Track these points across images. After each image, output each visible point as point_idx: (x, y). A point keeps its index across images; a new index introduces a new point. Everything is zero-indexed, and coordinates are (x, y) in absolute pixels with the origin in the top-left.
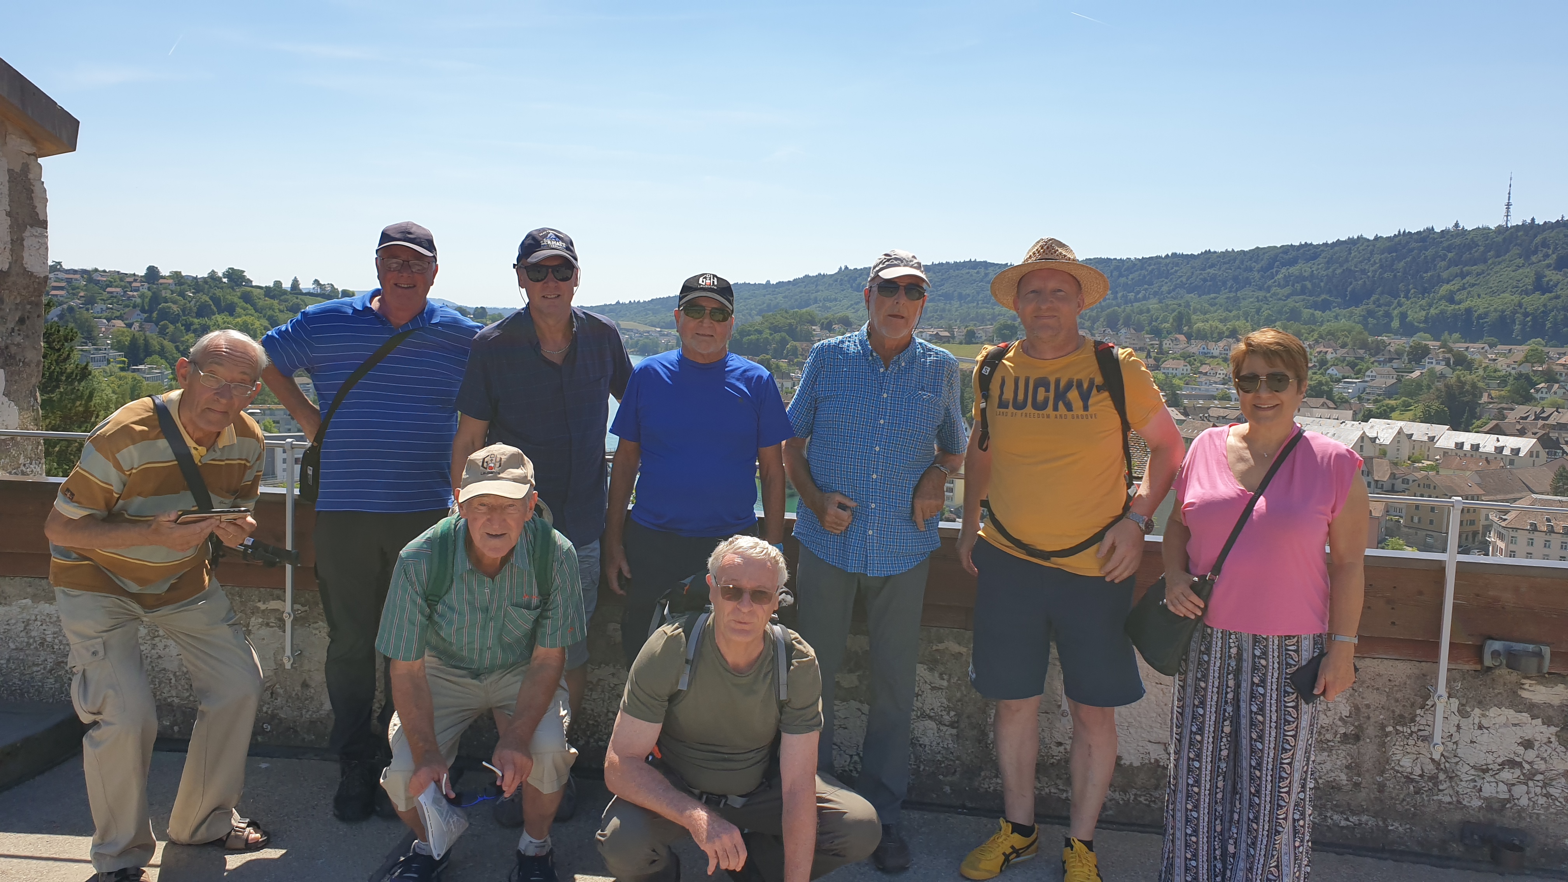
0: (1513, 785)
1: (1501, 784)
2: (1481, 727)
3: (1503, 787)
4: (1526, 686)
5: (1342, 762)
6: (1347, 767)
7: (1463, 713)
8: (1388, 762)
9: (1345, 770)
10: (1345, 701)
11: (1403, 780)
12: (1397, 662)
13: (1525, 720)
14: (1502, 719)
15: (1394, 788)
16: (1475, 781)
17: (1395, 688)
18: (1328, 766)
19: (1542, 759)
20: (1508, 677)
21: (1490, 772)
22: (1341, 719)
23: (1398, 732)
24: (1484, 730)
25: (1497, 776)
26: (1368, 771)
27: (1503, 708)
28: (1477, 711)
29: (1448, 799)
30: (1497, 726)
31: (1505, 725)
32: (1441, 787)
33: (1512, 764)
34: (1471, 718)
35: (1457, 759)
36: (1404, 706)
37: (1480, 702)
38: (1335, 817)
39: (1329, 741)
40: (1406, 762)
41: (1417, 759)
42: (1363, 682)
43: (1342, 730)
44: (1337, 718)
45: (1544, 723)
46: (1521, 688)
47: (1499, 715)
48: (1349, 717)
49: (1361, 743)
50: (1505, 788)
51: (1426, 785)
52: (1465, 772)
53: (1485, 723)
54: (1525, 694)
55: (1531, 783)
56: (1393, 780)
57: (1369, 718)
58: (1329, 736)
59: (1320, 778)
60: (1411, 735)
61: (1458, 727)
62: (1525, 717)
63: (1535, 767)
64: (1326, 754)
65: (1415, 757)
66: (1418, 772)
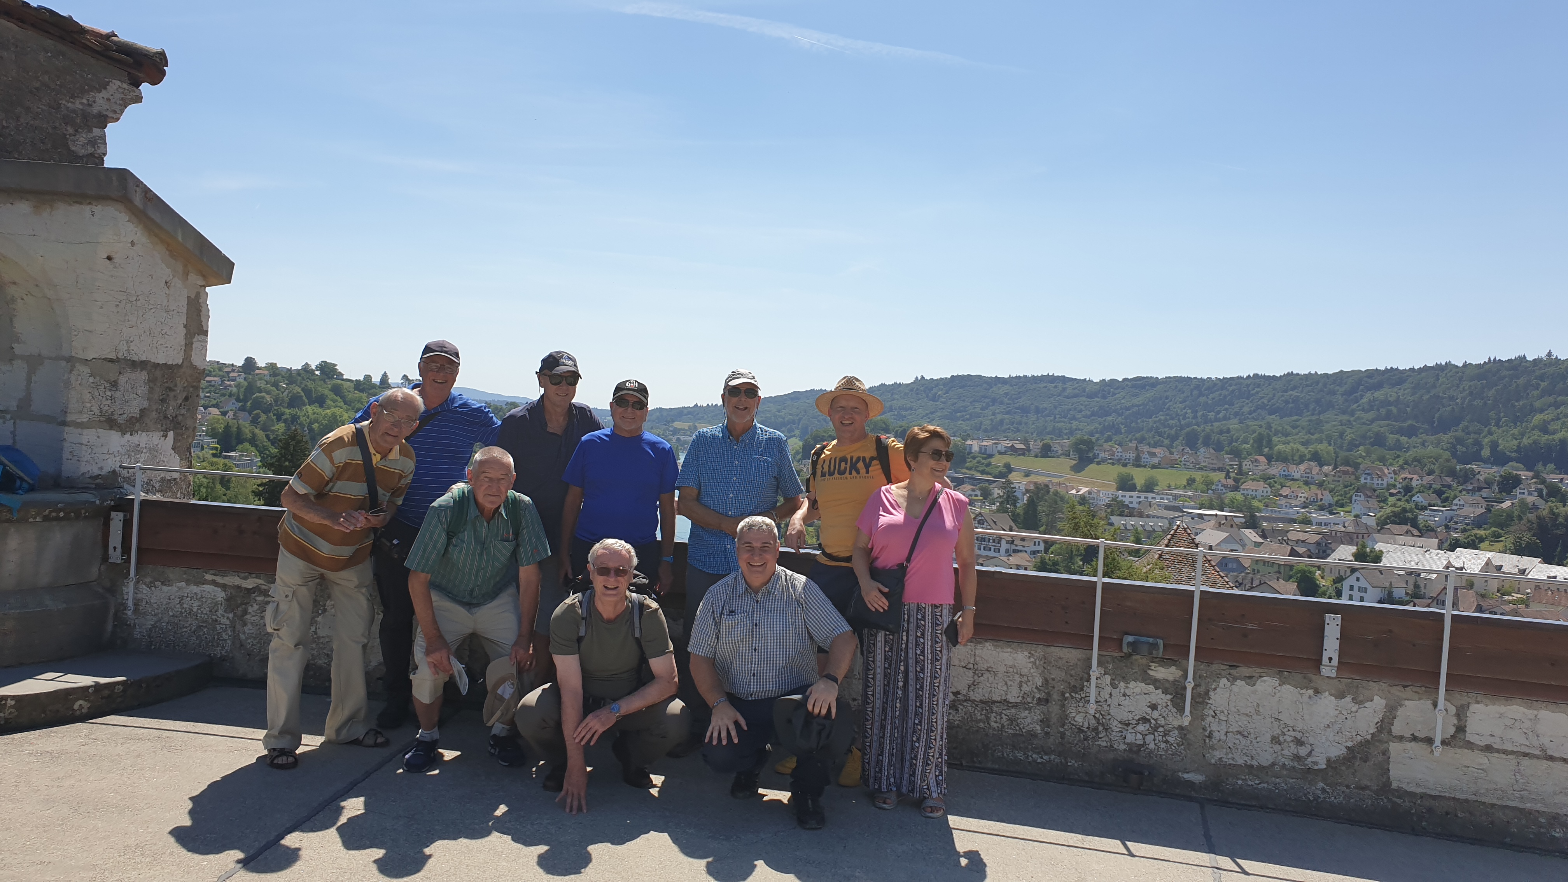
0: (1146, 735)
1: (1138, 734)
2: (1124, 695)
3: (1139, 736)
4: (1153, 668)
5: (1038, 717)
6: (1041, 721)
7: (1114, 685)
8: (1067, 717)
9: (1040, 723)
10: (1039, 676)
11: (1076, 730)
12: (1071, 649)
13: (1151, 690)
14: (1138, 690)
15: (1071, 736)
16: (1122, 732)
17: (1071, 667)
18: (1029, 720)
19: (1163, 717)
20: (1140, 661)
21: (1131, 725)
22: (1037, 688)
23: (1072, 697)
24: (1127, 697)
25: (1135, 729)
26: (1054, 724)
27: (1138, 682)
28: (1122, 684)
29: (1104, 744)
30: (1135, 694)
31: (1140, 694)
32: (1100, 736)
33: (1145, 720)
34: (1118, 689)
35: (1110, 717)
36: (1076, 680)
37: (1123, 678)
38: (1034, 756)
40: (1079, 719)
41: (1086, 716)
43: (1038, 696)
44: (1034, 687)
45: (1163, 693)
46: (1149, 669)
47: (1136, 687)
48: (1042, 686)
49: (1050, 704)
50: (1141, 737)
51: (1091, 734)
52: (1115, 725)
53: (1128, 692)
54: (1151, 673)
55: (1156, 734)
56: (1070, 731)
57: (1054, 687)
58: (1029, 700)
59: (1023, 728)
60: (1081, 700)
61: (1111, 694)
62: (1151, 688)
63: (1159, 722)
64: (1027, 712)
65: (1084, 715)
66: (1086, 725)
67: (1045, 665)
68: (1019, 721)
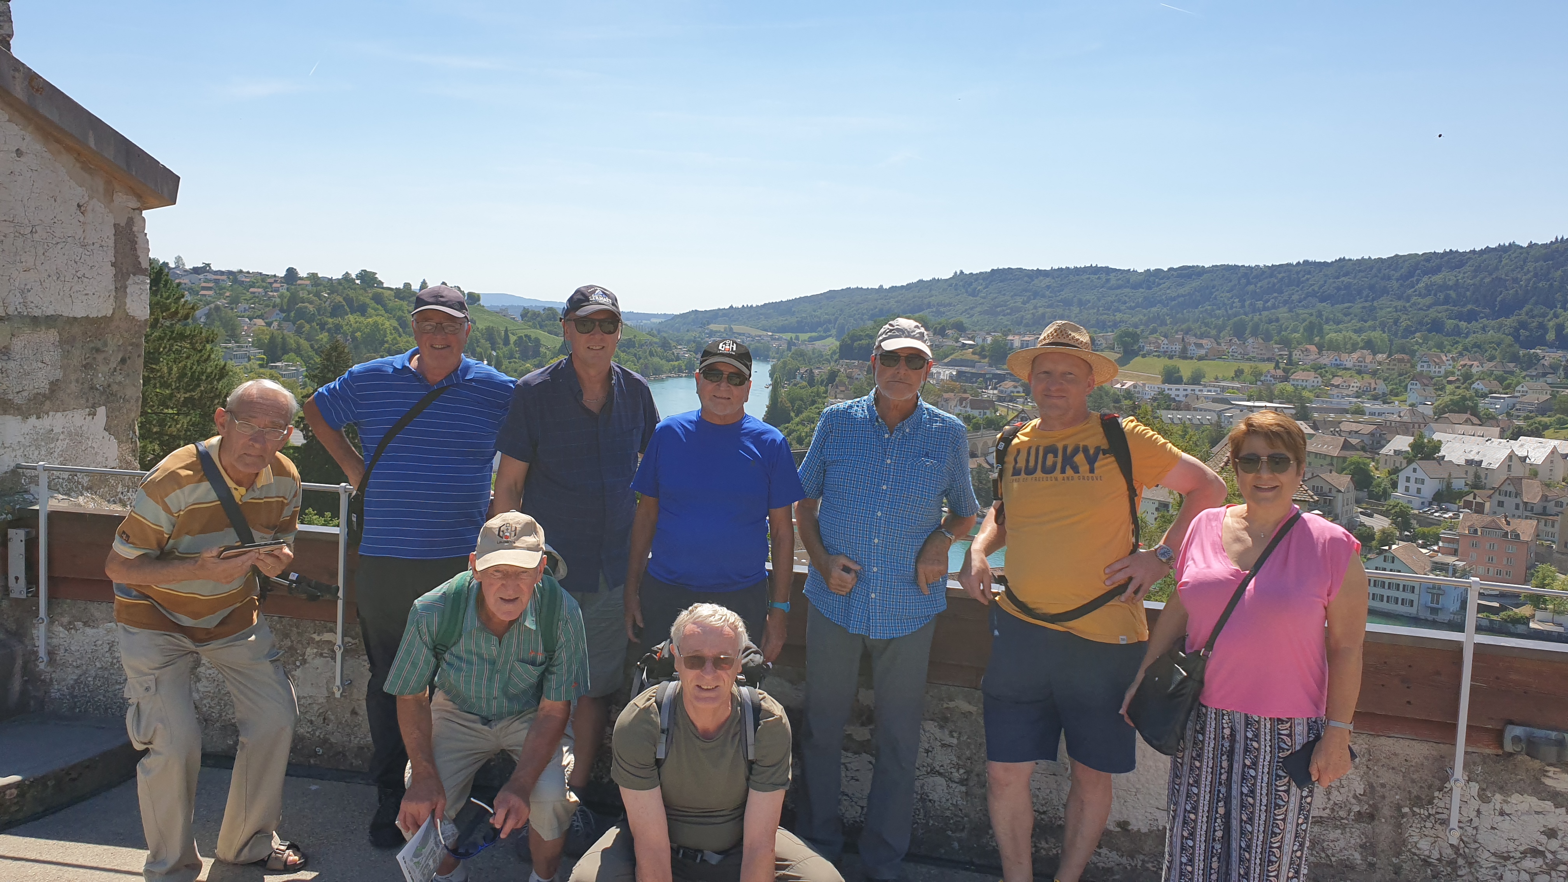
0: (1536, 874)
1: (1522, 873)
2: (1502, 813)
3: (1525, 876)
4: (1550, 774)
5: (1356, 840)
6: (1361, 846)
7: (1483, 798)
8: (1404, 842)
9: (1360, 850)
10: (1359, 779)
11: (1420, 863)
12: (1413, 742)
13: (1548, 808)
14: (1524, 807)
15: (1411, 871)
16: (1496, 868)
17: (1413, 769)
18: (1342, 844)
20: (1530, 763)
21: (1512, 860)
22: (1355, 797)
23: (1414, 814)
24: (1506, 817)
25: (1518, 865)
26: (1383, 851)
27: (1525, 795)
28: (1498, 797)
30: (1520, 813)
31: (1528, 813)
32: (1460, 873)
33: (1535, 853)
34: (1492, 804)
35: (1477, 845)
36: (1421, 787)
37: (1501, 788)
39: (1342, 819)
40: (1424, 845)
41: (1435, 842)
42: (1378, 760)
43: (1356, 809)
44: (1351, 795)
46: (1545, 775)
47: (1522, 802)
48: (1363, 795)
49: (1376, 822)
50: (1527, 877)
51: (1444, 870)
52: (1485, 859)
53: (1507, 809)
54: (1548, 782)
55: (1553, 873)
56: (1409, 863)
57: (1384, 797)
58: (1342, 813)
59: (1333, 856)
60: (1428, 817)
61: (1478, 812)
62: (1548, 805)
63: (1559, 856)
64: (1339, 831)
65: (1433, 840)
66: (1436, 855)
67: (1370, 764)
68: (1325, 844)
